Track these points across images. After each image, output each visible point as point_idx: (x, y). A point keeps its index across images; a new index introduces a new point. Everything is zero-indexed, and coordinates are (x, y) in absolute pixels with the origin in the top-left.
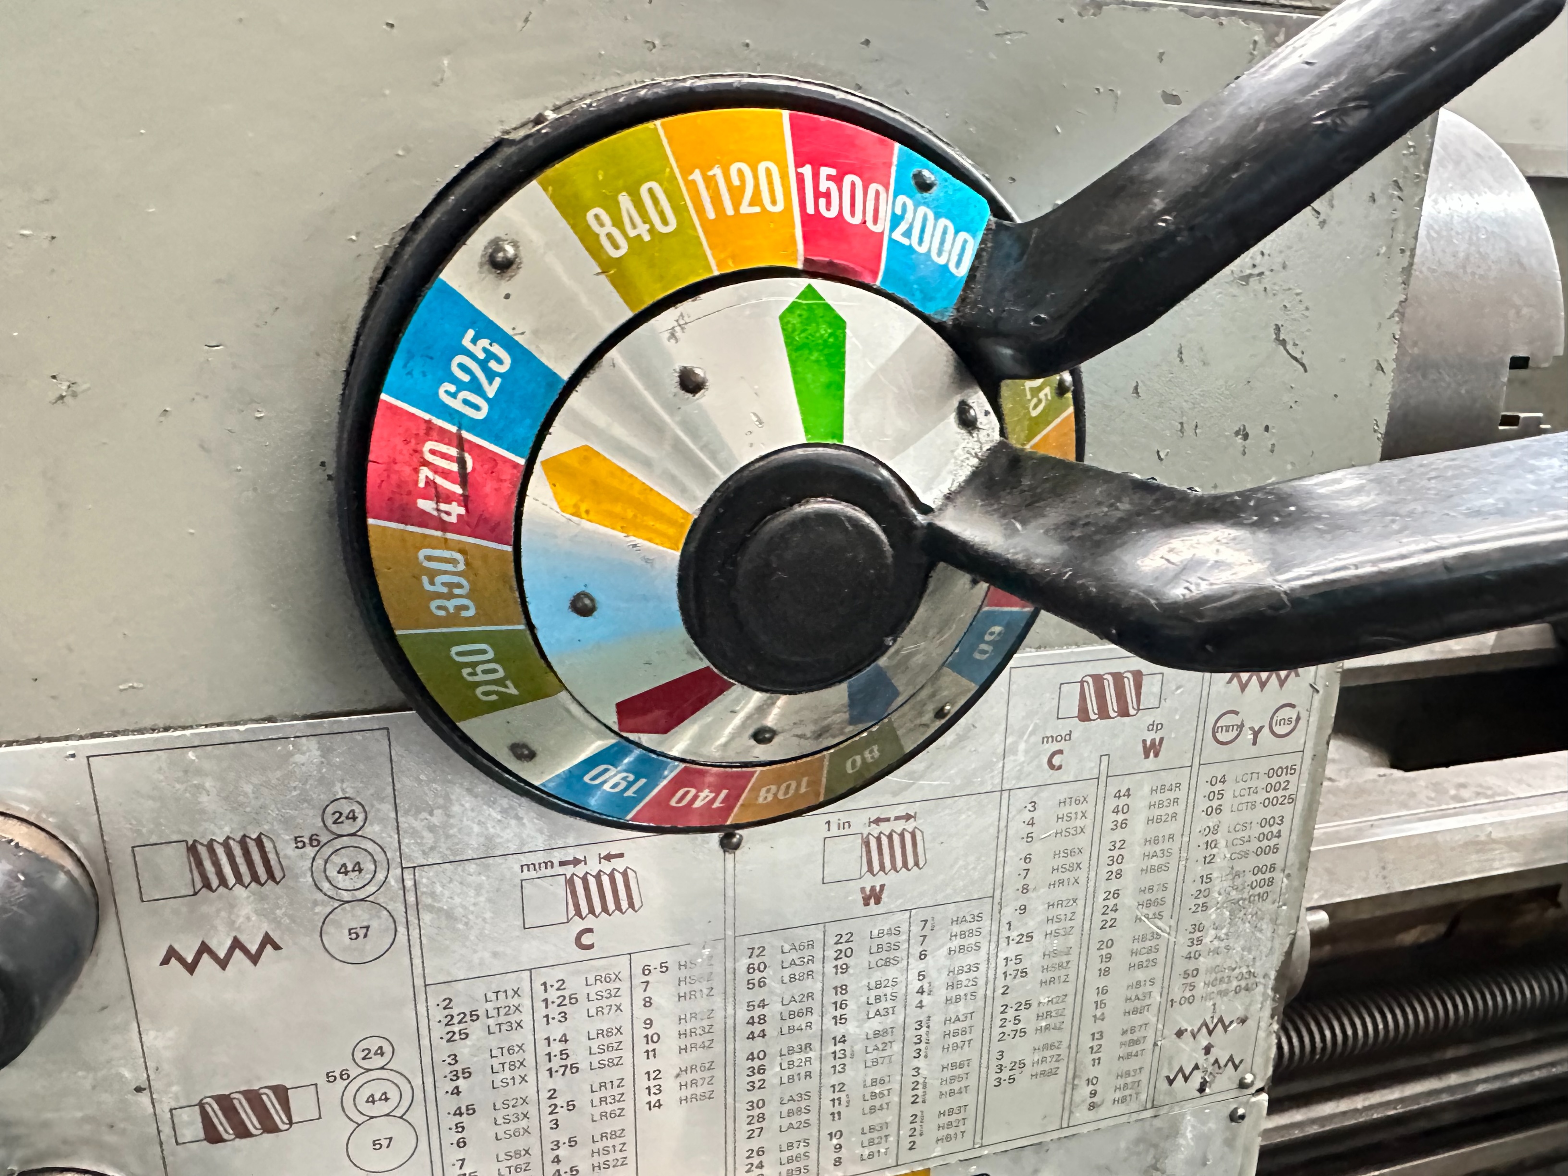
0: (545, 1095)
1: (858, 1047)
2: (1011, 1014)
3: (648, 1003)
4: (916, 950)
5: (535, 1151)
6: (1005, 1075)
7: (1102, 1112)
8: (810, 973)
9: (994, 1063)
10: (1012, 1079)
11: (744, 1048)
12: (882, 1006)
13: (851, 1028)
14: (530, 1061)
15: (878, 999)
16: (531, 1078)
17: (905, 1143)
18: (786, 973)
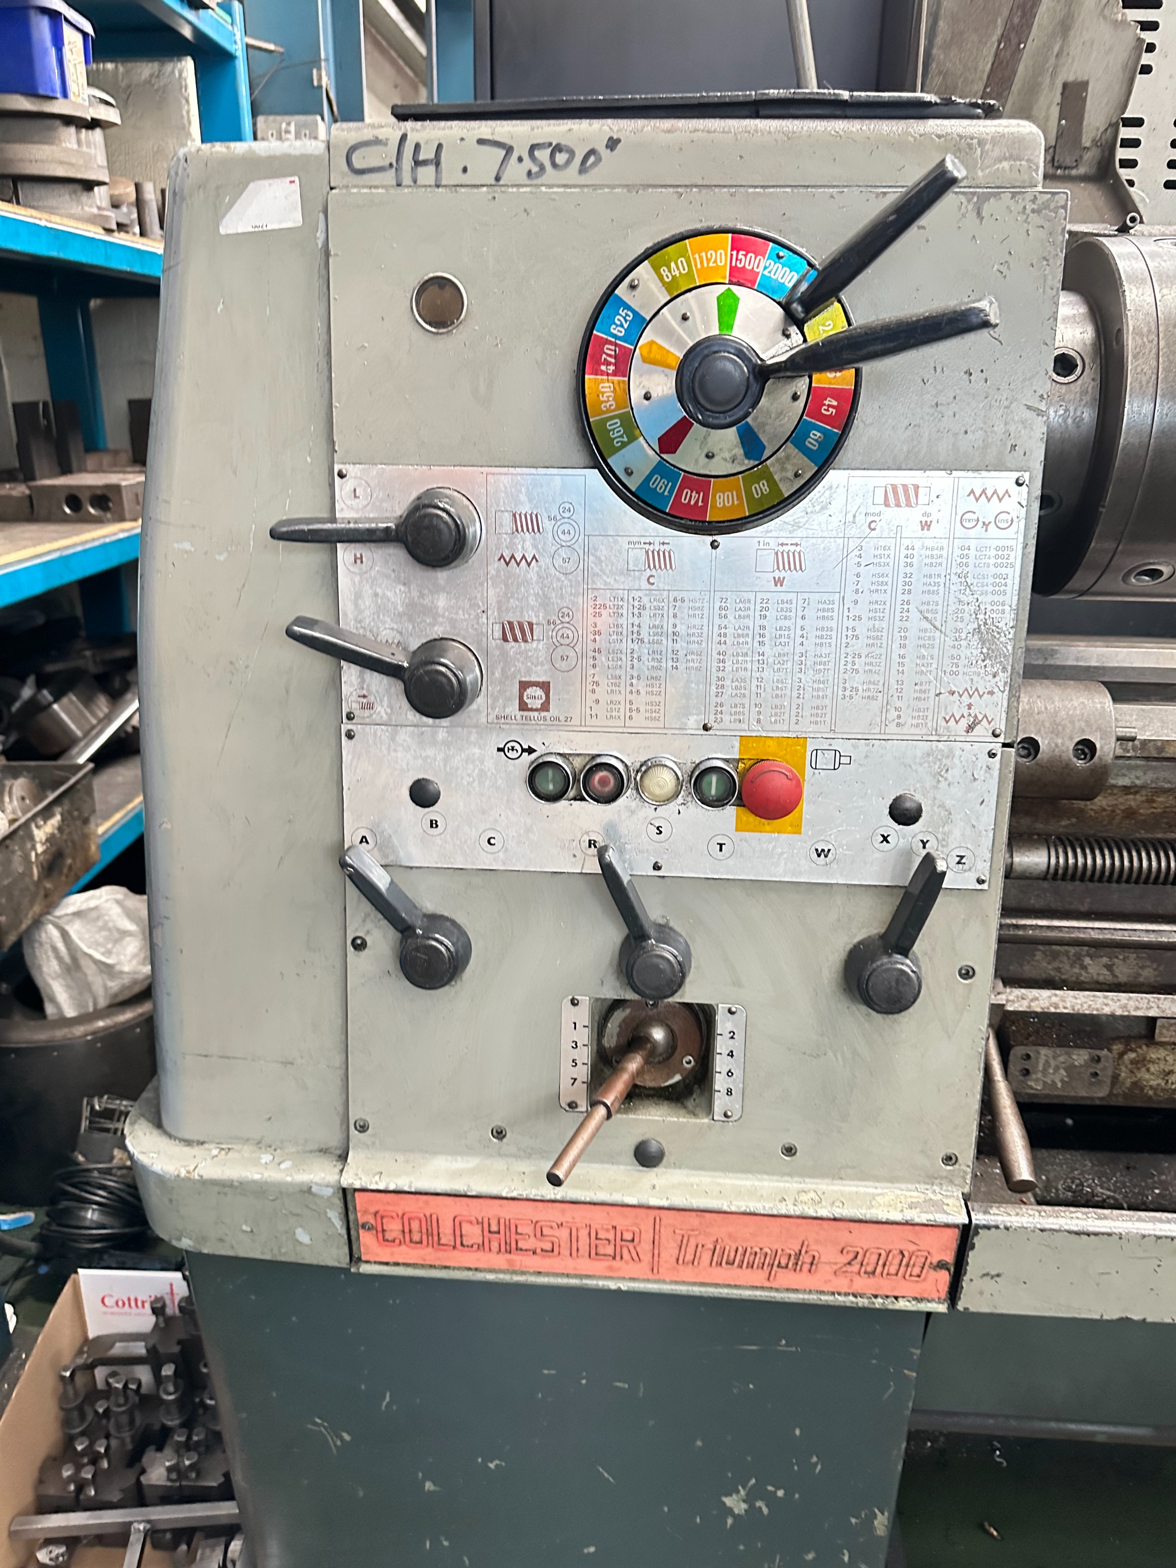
0: (629, 651)
1: (771, 660)
2: (850, 659)
3: (675, 616)
4: (800, 614)
5: (623, 678)
6: (848, 693)
7: (905, 730)
8: (748, 616)
9: (841, 685)
10: (851, 697)
11: (716, 648)
12: (782, 640)
13: (766, 649)
14: (625, 633)
15: (780, 636)
16: (624, 641)
17: (793, 719)
18: (737, 614)
